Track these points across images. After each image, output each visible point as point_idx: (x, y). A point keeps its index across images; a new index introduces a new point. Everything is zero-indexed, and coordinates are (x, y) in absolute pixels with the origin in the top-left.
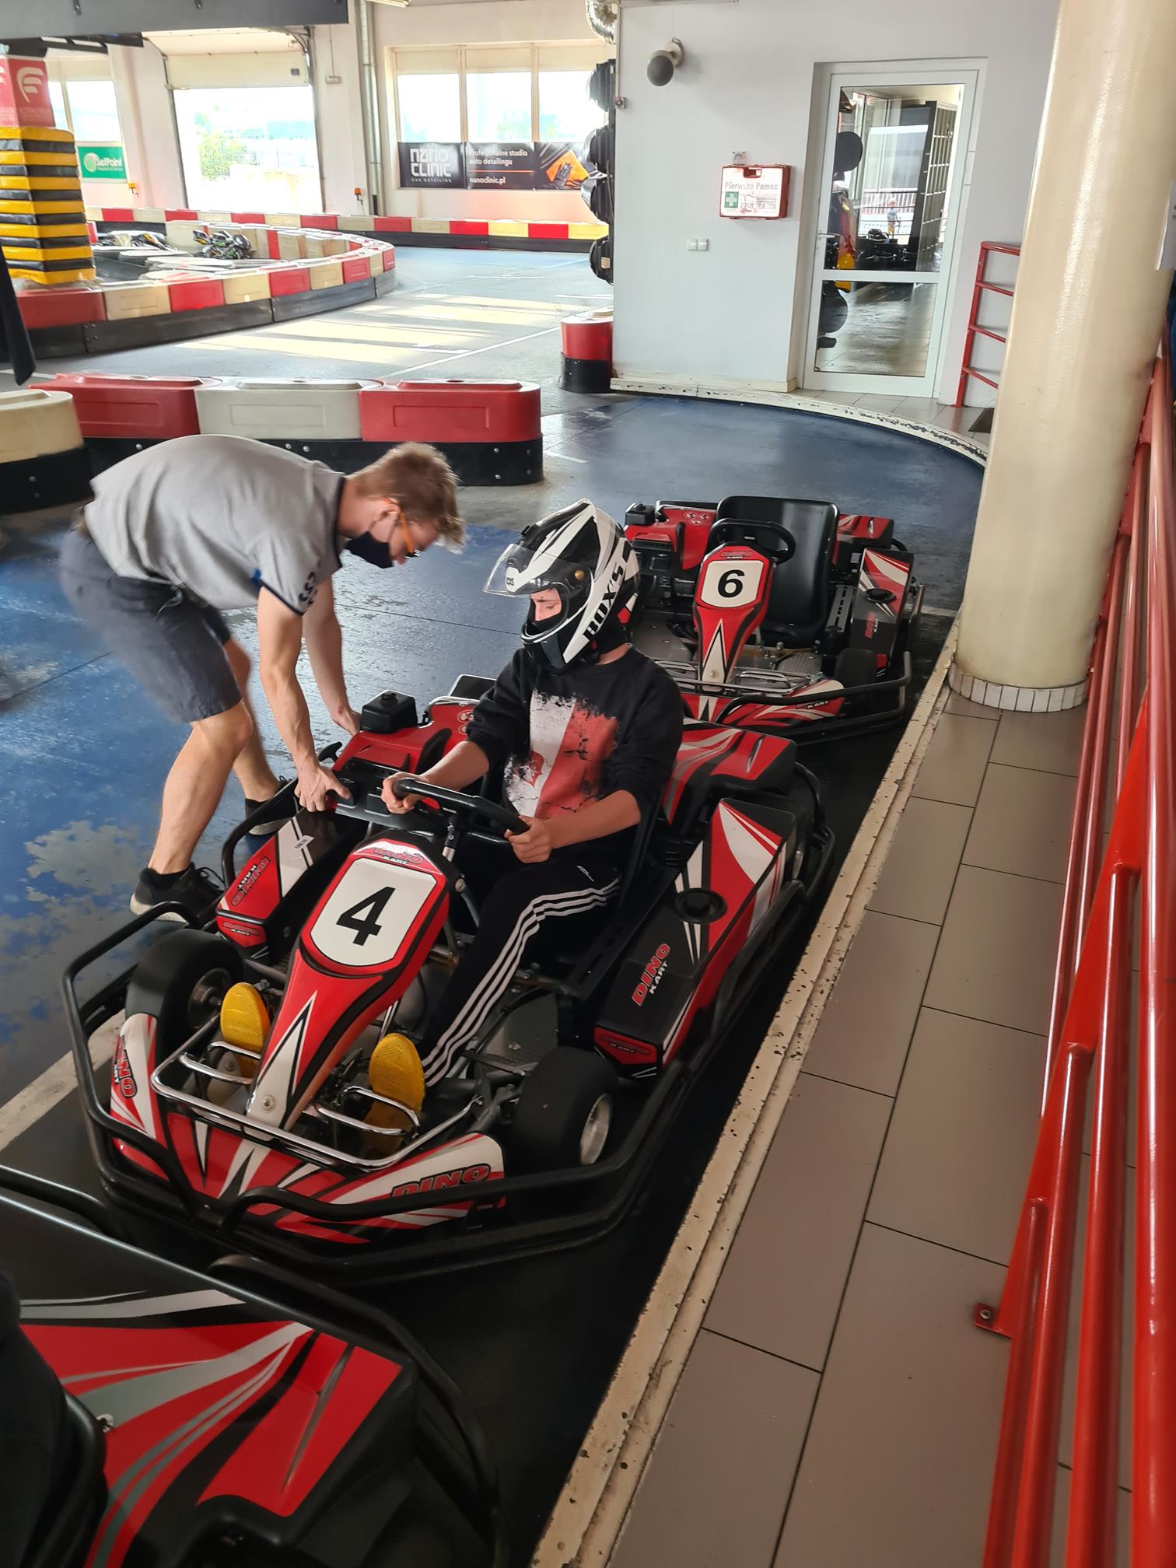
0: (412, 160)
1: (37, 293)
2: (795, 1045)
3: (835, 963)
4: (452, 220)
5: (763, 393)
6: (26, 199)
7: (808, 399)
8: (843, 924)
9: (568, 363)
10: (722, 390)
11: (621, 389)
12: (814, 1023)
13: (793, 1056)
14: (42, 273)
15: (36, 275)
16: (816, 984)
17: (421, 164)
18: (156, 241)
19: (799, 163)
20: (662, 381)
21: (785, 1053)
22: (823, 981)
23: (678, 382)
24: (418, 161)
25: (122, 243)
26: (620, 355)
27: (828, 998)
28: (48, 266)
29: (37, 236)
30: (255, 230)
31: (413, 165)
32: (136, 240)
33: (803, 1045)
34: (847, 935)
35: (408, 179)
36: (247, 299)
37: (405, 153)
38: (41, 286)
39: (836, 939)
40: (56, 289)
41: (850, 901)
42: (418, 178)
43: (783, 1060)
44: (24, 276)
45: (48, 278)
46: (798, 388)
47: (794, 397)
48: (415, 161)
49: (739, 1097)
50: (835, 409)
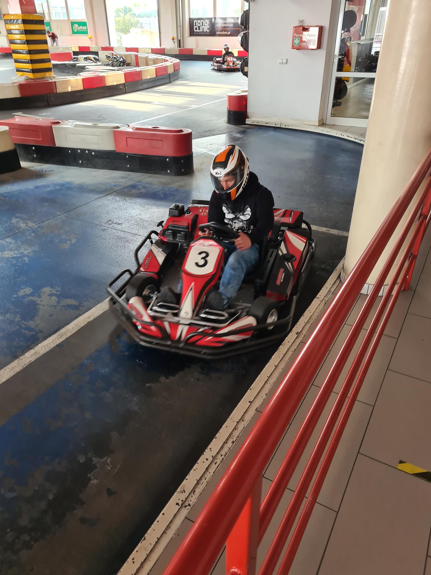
0: (194, 25)
1: (30, 82)
2: (189, 499)
3: (229, 444)
4: (209, 49)
5: (308, 126)
6: (24, 44)
7: (326, 129)
8: (242, 419)
9: (229, 112)
10: (291, 125)
11: (250, 123)
12: (204, 485)
13: (185, 507)
14: (32, 74)
15: (29, 75)
16: (214, 458)
17: (198, 27)
18: (93, 59)
19: (326, 24)
20: (266, 120)
21: (182, 504)
22: (219, 456)
23: (273, 121)
24: (197, 25)
25: (80, 60)
26: (250, 110)
27: (218, 467)
28: (34, 71)
29: (29, 59)
30: (131, 54)
31: (195, 27)
32: (86, 59)
33: (193, 500)
34: (241, 427)
35: (192, 33)
36: (115, 84)
37: (191, 22)
38: (32, 79)
39: (235, 429)
40: (37, 80)
41: (250, 404)
42: (197, 32)
43: (179, 509)
44: (26, 75)
45: (34, 76)
46: (324, 124)
47: (320, 128)
48: (196, 25)
49: (146, 535)
50: (337, 133)
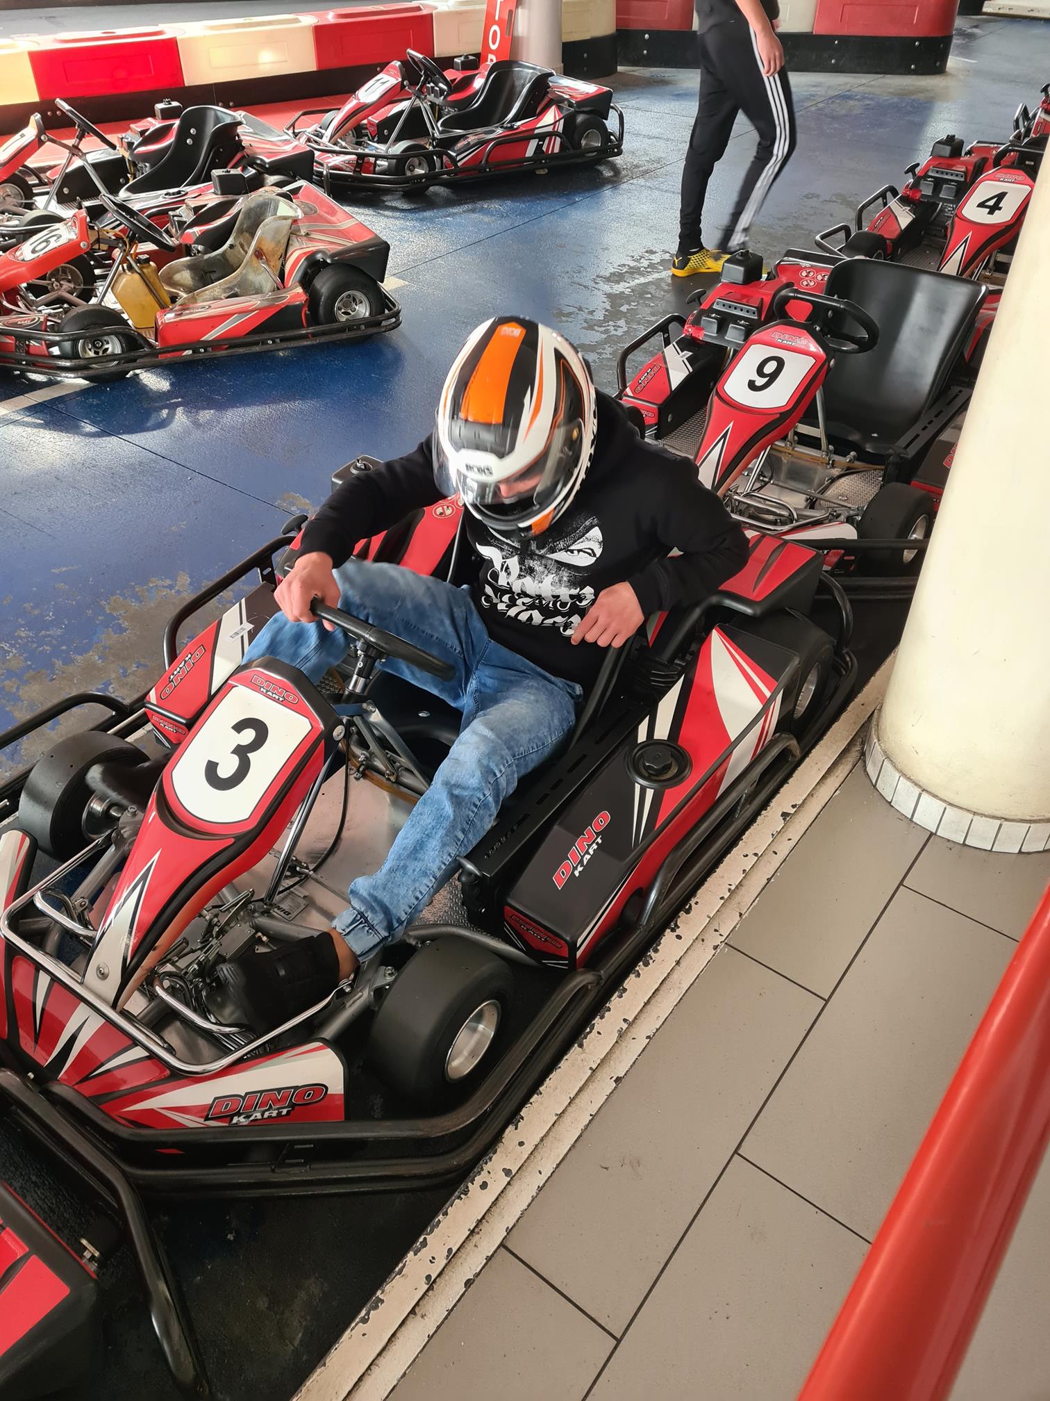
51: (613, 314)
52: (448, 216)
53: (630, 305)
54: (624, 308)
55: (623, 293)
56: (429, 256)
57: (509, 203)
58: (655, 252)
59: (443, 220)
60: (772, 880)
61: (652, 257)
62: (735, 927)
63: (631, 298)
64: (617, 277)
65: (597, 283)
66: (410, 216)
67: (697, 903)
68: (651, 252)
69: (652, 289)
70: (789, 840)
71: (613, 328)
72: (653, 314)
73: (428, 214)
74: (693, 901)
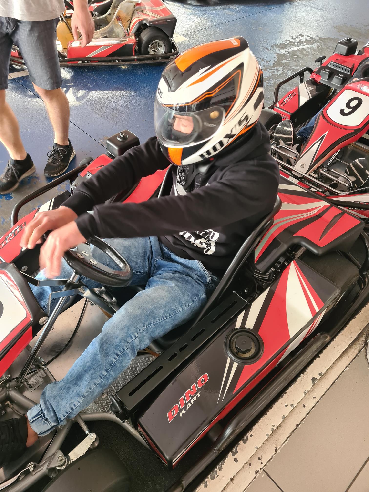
51: (278, 64)
52: (213, 10)
53: (286, 60)
54: (283, 62)
55: (284, 54)
56: (200, 27)
57: (242, 6)
58: (303, 36)
59: (211, 12)
60: (299, 427)
61: (302, 38)
62: (271, 458)
63: (288, 57)
64: (283, 46)
65: (273, 48)
66: (196, 8)
67: (251, 436)
68: (302, 36)
69: (298, 53)
70: (314, 398)
71: (276, 71)
72: (296, 66)
73: (205, 8)
74: (249, 434)
